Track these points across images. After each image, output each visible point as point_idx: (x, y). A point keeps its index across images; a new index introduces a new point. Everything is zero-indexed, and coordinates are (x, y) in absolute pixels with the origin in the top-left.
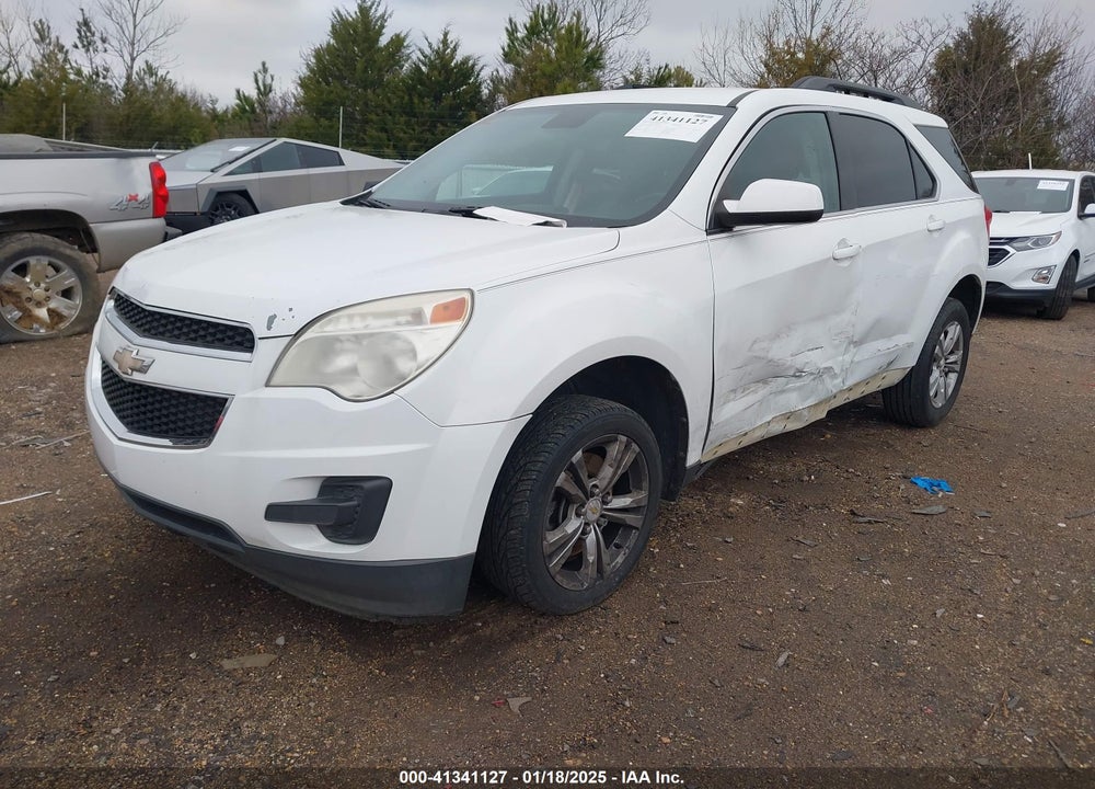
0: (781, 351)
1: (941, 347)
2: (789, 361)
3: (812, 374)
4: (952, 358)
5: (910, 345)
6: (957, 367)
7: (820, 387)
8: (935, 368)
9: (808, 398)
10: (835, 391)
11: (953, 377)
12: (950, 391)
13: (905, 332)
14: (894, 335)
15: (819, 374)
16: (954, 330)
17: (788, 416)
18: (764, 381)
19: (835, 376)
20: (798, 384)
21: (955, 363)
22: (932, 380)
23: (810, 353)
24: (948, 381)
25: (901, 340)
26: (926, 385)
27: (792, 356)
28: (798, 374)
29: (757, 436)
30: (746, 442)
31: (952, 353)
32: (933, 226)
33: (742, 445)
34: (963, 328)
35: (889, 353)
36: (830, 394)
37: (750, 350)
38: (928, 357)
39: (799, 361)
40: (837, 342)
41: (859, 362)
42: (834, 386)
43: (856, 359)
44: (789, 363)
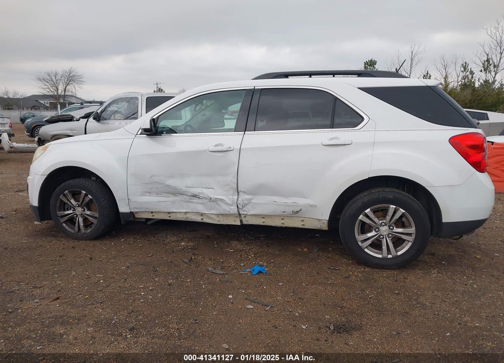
5: (312, 206)
10: (232, 212)
14: (290, 196)
15: (212, 200)
17: (201, 214)
23: (204, 189)
28: (196, 196)
35: (288, 205)
36: (229, 213)
37: (151, 178)
39: (194, 191)
40: (226, 189)
44: (184, 190)
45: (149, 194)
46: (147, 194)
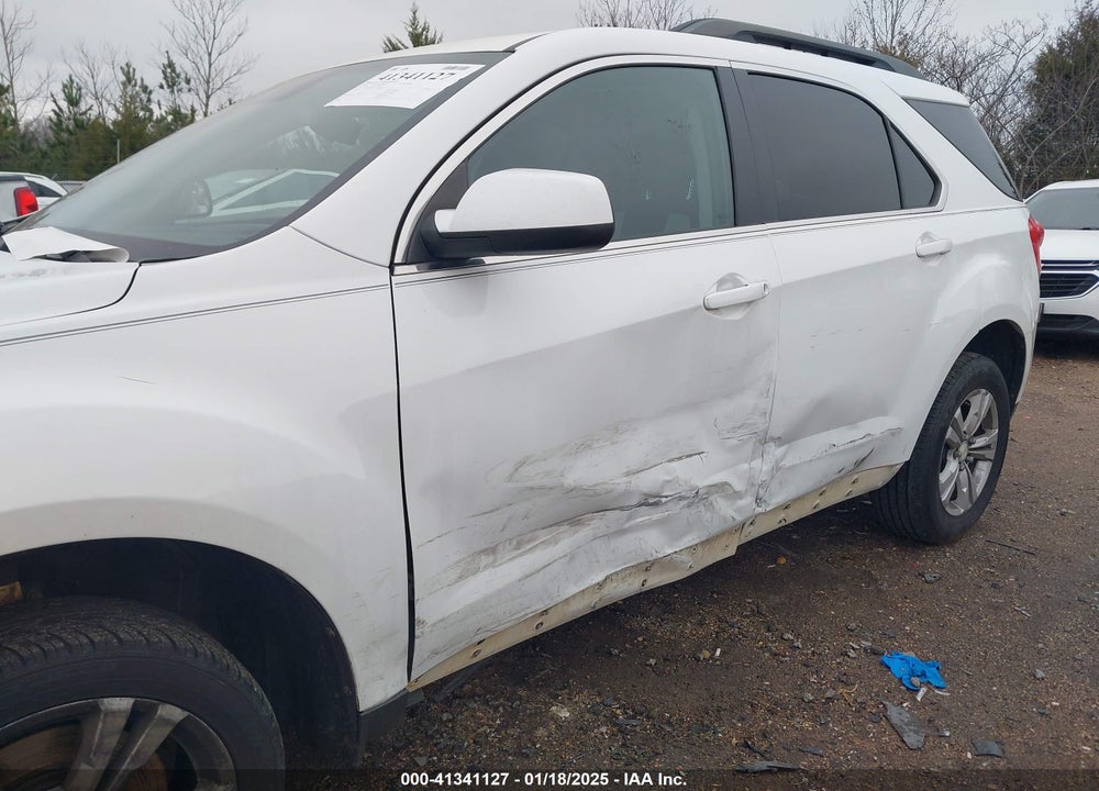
0: (598, 470)
1: (957, 429)
2: (621, 483)
3: (681, 498)
4: (980, 442)
5: (895, 433)
6: (991, 454)
7: (707, 516)
8: (950, 458)
9: (682, 536)
10: (739, 518)
11: (984, 470)
12: (979, 489)
13: (885, 413)
14: (863, 418)
15: (698, 497)
16: (981, 402)
17: (647, 567)
18: (574, 521)
19: (737, 495)
20: (655, 517)
21: (987, 447)
22: (943, 477)
23: (674, 464)
24: (977, 472)
25: (876, 426)
26: (932, 486)
27: (628, 474)
28: (651, 501)
29: (579, 608)
30: (551, 622)
31: (980, 432)
32: (926, 248)
33: (542, 630)
34: (997, 397)
35: (855, 448)
36: (730, 524)
37: (511, 478)
38: (933, 445)
39: (648, 481)
40: (734, 442)
41: (792, 468)
42: (738, 510)
43: (787, 463)
44: (622, 488)
45: (491, 558)
46: (485, 560)
